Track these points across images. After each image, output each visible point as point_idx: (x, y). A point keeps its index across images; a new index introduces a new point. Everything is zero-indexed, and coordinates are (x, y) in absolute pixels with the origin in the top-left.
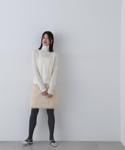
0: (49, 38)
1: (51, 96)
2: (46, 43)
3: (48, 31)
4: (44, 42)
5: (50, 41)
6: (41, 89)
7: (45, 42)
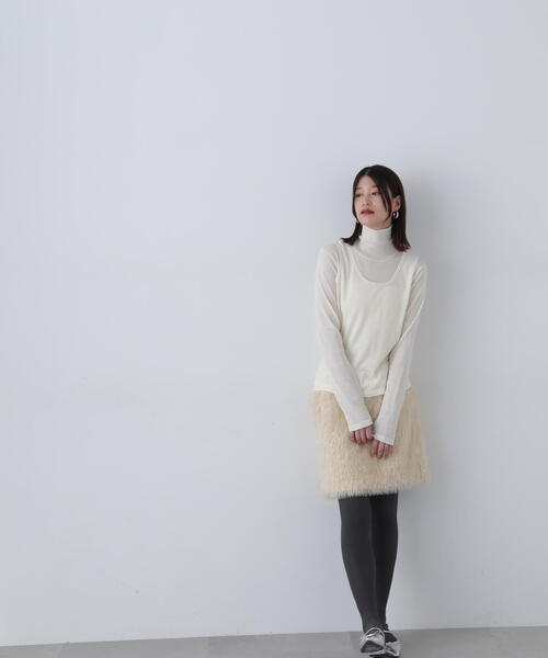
0: (382, 191)
1: (382, 452)
2: (372, 212)
3: (371, 165)
4: (362, 213)
5: (387, 202)
6: (347, 418)
7: (369, 212)
